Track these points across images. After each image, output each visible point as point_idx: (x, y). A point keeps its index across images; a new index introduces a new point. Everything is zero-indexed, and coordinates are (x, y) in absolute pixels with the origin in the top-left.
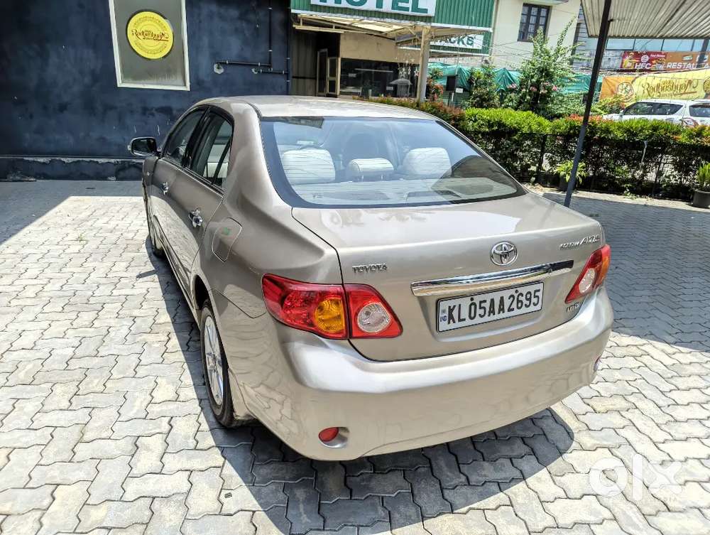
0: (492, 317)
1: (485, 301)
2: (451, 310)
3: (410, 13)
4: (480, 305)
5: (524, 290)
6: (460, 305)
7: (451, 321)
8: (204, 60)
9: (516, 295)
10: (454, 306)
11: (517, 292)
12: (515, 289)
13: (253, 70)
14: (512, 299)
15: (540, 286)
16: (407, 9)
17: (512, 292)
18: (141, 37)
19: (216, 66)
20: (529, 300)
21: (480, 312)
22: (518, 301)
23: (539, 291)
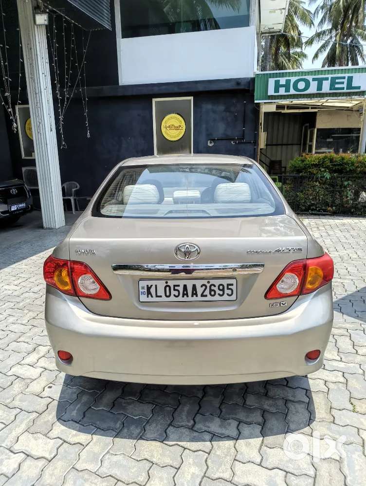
0: (185, 299)
1: (179, 286)
2: (149, 288)
3: (345, 91)
4: (174, 288)
5: (217, 282)
6: (156, 286)
7: (150, 296)
8: (203, 138)
9: (208, 285)
10: (152, 286)
11: (208, 282)
12: (207, 280)
13: (232, 142)
14: (204, 287)
15: (233, 281)
16: (343, 88)
17: (205, 282)
18: (168, 129)
19: (209, 142)
20: (223, 290)
21: (174, 293)
22: (211, 290)
23: (232, 285)
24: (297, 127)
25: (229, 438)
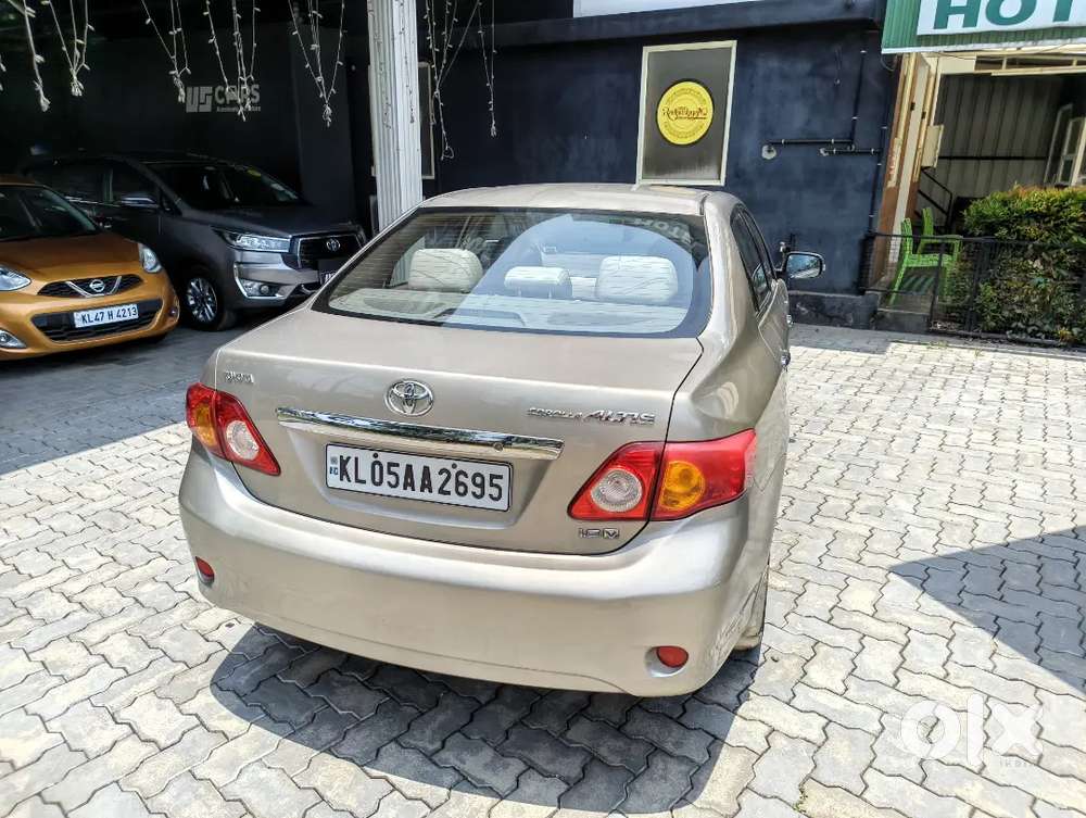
0: (409, 493)
1: (397, 465)
2: (344, 462)
4: (389, 469)
5: (471, 468)
6: (356, 459)
7: (345, 477)
8: (750, 141)
9: (453, 472)
10: (349, 458)
11: (454, 466)
12: (452, 462)
13: (822, 151)
14: (445, 475)
15: (503, 471)
17: (447, 464)
18: (673, 117)
19: (765, 148)
20: (482, 486)
21: (388, 478)
22: (458, 484)
23: (500, 477)
24: (1042, 111)
25: (490, 791)
